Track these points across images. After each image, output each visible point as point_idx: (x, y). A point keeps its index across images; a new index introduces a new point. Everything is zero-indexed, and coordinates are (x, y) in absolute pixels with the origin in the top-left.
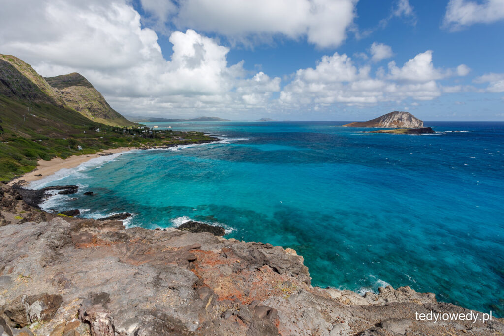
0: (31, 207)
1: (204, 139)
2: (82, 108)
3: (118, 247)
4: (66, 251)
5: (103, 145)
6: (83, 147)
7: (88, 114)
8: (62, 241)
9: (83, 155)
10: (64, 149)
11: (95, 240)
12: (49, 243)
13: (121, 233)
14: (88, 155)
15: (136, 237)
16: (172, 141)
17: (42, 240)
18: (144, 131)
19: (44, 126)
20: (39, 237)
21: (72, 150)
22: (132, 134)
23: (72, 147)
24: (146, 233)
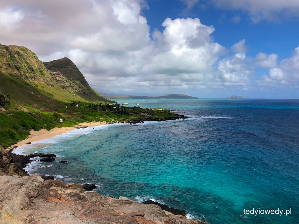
0: (19, 170)
1: (170, 116)
2: (67, 87)
3: (75, 204)
4: (38, 201)
5: (80, 119)
6: (64, 120)
7: (71, 91)
8: (36, 193)
9: (63, 128)
10: (49, 122)
11: (60, 196)
12: (27, 192)
13: (81, 195)
14: (67, 128)
15: (92, 200)
16: (140, 117)
17: (23, 189)
18: (115, 108)
19: (37, 101)
20: (22, 187)
21: (56, 122)
22: (105, 110)
23: (55, 120)
24: (101, 198)
